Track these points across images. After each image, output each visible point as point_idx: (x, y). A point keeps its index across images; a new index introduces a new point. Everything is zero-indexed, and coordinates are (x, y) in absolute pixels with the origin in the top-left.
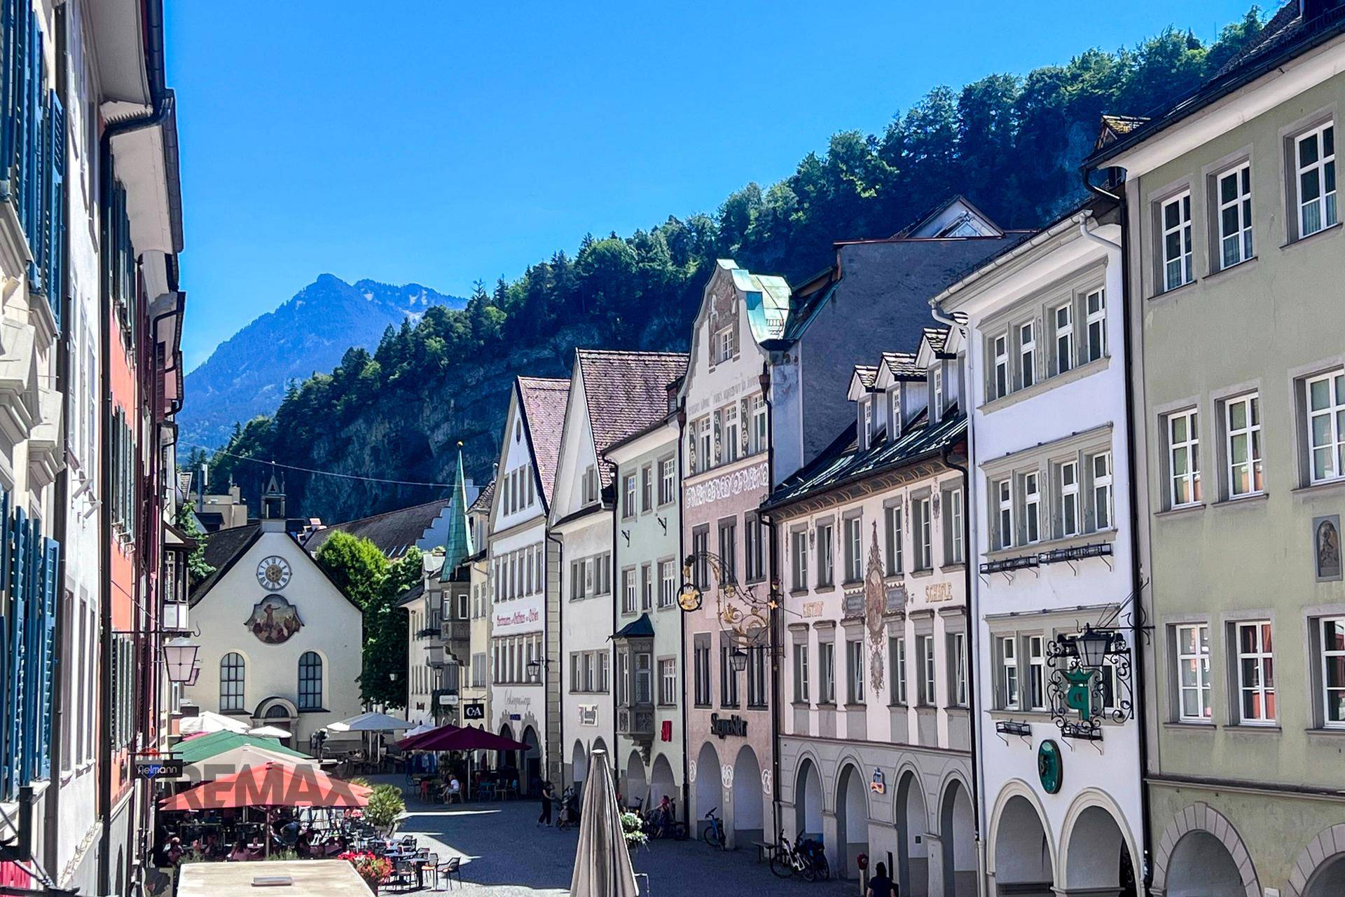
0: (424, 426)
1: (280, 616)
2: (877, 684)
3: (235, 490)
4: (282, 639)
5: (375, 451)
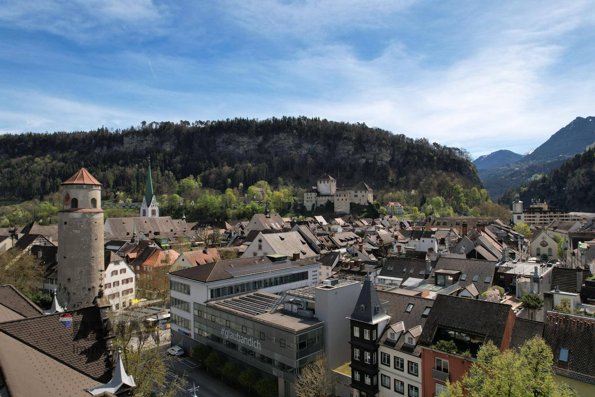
1: (545, 243)
3: (545, 203)
4: (545, 246)
5: (582, 175)
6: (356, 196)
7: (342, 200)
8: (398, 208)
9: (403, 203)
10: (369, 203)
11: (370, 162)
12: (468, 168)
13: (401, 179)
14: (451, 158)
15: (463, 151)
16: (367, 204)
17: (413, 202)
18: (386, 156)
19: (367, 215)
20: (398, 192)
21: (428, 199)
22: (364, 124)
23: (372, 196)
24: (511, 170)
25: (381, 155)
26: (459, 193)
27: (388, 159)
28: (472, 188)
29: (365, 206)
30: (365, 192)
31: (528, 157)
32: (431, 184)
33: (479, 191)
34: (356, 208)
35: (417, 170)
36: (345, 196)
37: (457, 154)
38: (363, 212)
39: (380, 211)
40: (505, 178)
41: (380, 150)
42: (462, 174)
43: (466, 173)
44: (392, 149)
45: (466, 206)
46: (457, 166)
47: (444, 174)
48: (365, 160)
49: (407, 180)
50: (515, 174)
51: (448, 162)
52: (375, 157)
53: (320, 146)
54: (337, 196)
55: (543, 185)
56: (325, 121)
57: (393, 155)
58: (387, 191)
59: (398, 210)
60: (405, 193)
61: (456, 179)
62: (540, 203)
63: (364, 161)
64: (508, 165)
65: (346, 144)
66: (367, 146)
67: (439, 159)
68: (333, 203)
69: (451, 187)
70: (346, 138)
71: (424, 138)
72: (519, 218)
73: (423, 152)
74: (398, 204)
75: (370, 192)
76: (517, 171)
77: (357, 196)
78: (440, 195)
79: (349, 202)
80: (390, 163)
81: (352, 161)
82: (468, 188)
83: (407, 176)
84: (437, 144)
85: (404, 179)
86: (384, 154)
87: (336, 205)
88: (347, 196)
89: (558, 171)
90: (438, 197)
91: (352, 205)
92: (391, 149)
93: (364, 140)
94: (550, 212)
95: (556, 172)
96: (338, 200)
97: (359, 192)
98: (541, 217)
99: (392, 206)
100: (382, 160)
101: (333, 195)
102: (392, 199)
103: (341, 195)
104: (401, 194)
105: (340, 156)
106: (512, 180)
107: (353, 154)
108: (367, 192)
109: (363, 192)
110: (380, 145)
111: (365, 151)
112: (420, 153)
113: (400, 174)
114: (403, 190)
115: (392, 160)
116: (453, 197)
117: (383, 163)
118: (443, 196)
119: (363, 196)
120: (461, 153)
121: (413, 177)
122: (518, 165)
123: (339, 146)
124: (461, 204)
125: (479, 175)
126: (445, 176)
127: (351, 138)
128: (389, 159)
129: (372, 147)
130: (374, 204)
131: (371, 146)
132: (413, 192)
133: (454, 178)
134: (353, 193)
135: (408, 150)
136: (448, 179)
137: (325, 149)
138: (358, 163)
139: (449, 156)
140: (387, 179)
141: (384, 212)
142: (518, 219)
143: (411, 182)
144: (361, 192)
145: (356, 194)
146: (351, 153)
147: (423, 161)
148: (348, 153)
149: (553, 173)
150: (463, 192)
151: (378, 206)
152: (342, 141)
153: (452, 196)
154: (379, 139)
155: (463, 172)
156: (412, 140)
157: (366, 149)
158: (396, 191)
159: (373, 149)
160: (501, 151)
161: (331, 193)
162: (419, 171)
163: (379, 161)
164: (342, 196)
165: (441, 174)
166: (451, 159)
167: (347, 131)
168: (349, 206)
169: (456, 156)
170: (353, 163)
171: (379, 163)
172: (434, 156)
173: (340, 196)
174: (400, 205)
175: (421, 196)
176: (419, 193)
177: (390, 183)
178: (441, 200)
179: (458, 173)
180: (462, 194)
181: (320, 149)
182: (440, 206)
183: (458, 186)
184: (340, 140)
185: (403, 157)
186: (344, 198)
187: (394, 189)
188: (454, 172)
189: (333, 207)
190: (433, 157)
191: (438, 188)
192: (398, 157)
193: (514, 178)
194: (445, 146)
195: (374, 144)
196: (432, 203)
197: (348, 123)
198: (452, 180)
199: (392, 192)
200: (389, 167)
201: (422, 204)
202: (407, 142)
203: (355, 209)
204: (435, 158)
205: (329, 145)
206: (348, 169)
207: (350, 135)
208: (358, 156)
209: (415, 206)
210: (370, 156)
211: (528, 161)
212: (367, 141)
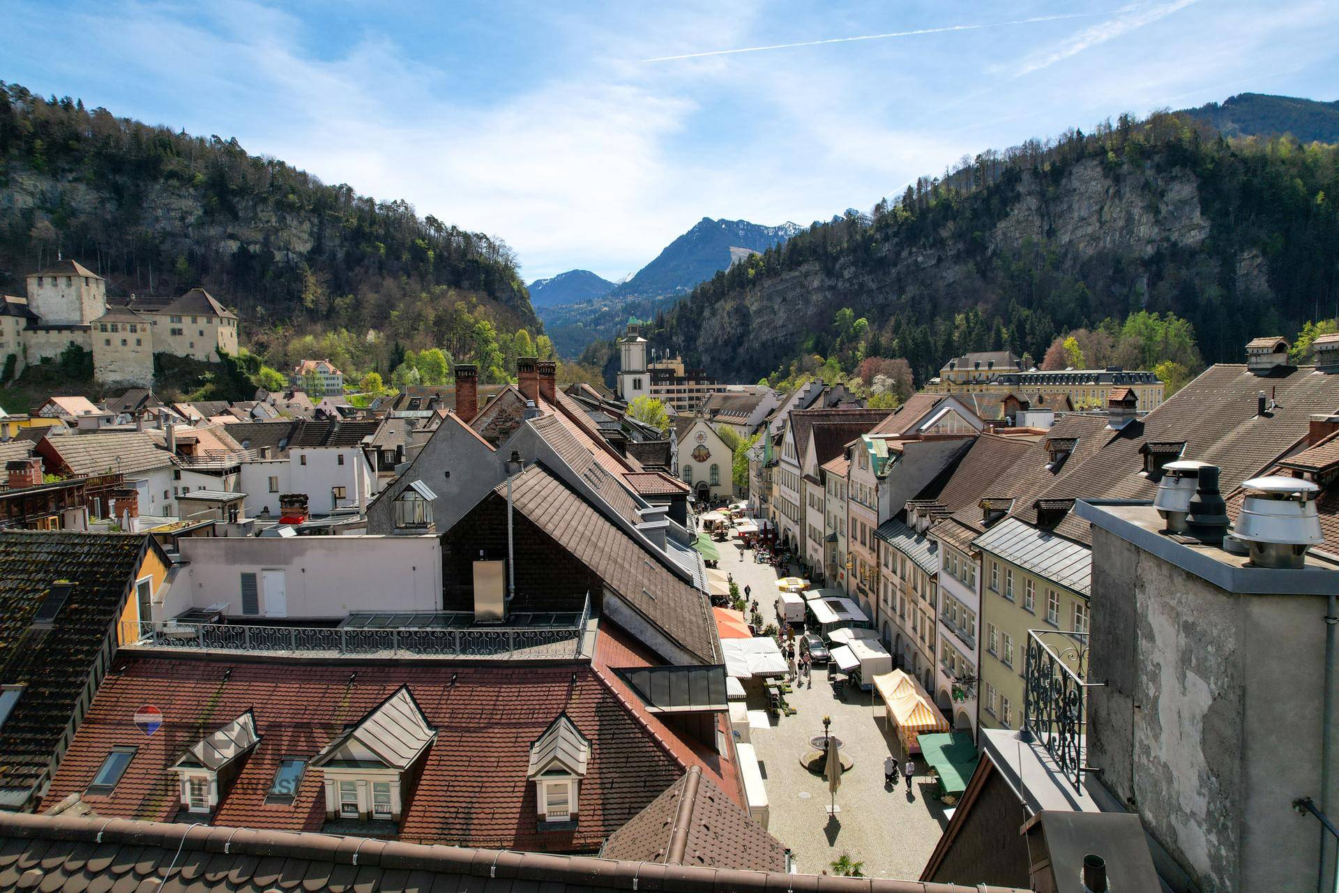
0: (747, 303)
1: (703, 452)
2: (909, 617)
3: (679, 358)
4: (704, 460)
5: (728, 313)
6: (176, 332)
7: (124, 342)
8: (326, 375)
9: (343, 364)
10: (224, 356)
11: (252, 251)
12: (509, 284)
13: (338, 301)
14: (469, 257)
15: (497, 243)
16: (216, 359)
17: (371, 361)
18: (299, 238)
19: (212, 393)
20: (331, 335)
21: (409, 354)
22: (233, 143)
23: (235, 335)
24: (594, 312)
25: (284, 235)
26: (486, 342)
27: (304, 247)
28: (516, 331)
29: (208, 365)
30: (209, 321)
31: (625, 288)
32: (419, 317)
33: (533, 339)
34: (176, 370)
35: (383, 278)
36: (134, 330)
37: (484, 250)
38: (202, 383)
39: (259, 381)
40: (585, 325)
41: (282, 220)
42: (496, 299)
43: (504, 296)
44: (316, 221)
45: (504, 374)
46: (483, 277)
47: (452, 293)
48: (238, 244)
49: (358, 305)
50: (600, 319)
51: (462, 265)
52: (266, 239)
53: (82, 187)
54: (104, 329)
55: (659, 334)
56: (103, 114)
57: (318, 238)
58: (301, 332)
59: (325, 382)
60: (351, 338)
61: (481, 308)
62: (669, 359)
63: (233, 246)
64: (589, 301)
65: (177, 191)
66: (242, 205)
67: (439, 257)
68: (90, 354)
69: (469, 327)
70: (172, 175)
71: (403, 201)
72: (637, 385)
73: (399, 236)
74: (328, 364)
75: (225, 321)
76: (604, 315)
77: (181, 334)
78: (440, 345)
79: (148, 349)
80: (312, 257)
81: (197, 243)
82: (508, 331)
83: (356, 295)
84: (436, 220)
85: (348, 301)
86: (294, 231)
87: (98, 362)
88: (143, 330)
89: (686, 305)
90: (437, 350)
91: (163, 363)
92: (312, 219)
93: (234, 187)
94: (689, 379)
95: (683, 307)
96: (108, 342)
97: (187, 320)
98: (668, 391)
99: (308, 372)
100: (288, 250)
101: (89, 328)
102: (314, 352)
103: (120, 326)
104: (339, 340)
105: (158, 227)
106: (596, 330)
107: (200, 224)
108: (216, 321)
109: (202, 321)
110: (283, 207)
111: (236, 217)
112: (393, 238)
113: (338, 286)
114: (344, 330)
115: (317, 250)
116: (473, 353)
117: (290, 255)
118: (448, 349)
119: (201, 333)
120: (491, 246)
121: (372, 298)
122: (607, 302)
123: (153, 196)
124: (491, 368)
125: (533, 304)
126: (454, 301)
127: (192, 178)
128: (309, 246)
129: (259, 209)
130: (239, 359)
131: (255, 206)
132: (371, 336)
133: (475, 306)
134: (165, 322)
135: (360, 227)
136: (460, 305)
137: (103, 201)
138: (217, 252)
139: (463, 253)
140: (301, 300)
141: (274, 383)
142: (635, 388)
143: (366, 312)
144: (194, 321)
145: (177, 326)
146: (191, 219)
147: (398, 258)
148: (182, 219)
149: (677, 308)
150: (497, 341)
151: (253, 365)
152: (162, 181)
153: (470, 350)
154: (280, 188)
155: (498, 294)
156: (370, 201)
157: (240, 215)
158: (325, 331)
159: (260, 215)
160: (575, 272)
161: (82, 321)
162: (389, 283)
163: (279, 249)
164: (124, 329)
165: (443, 294)
166: (469, 261)
167: (178, 154)
168: (150, 363)
169: (481, 254)
170: (200, 251)
171: (279, 256)
172: (429, 249)
173: (115, 329)
174: (332, 368)
175: (392, 346)
176: (388, 337)
177: (308, 310)
178: (441, 356)
179: (484, 294)
180: (495, 345)
181: (84, 197)
182: (440, 373)
183: (486, 324)
184: (155, 179)
185: (346, 244)
186: (132, 338)
187: (319, 327)
188: (476, 291)
189: (91, 369)
190: (424, 251)
191: (435, 329)
192: (332, 241)
193: (601, 328)
194: (454, 228)
195: (264, 200)
196: (420, 363)
197: (183, 133)
198: (471, 311)
199: (316, 337)
200: (307, 268)
201: (392, 368)
202: (359, 209)
203: (175, 373)
204: (431, 253)
205: (118, 191)
206: (182, 264)
207: (187, 167)
208: (213, 231)
209: (376, 370)
210: (253, 234)
211: (624, 296)
212: (242, 192)
